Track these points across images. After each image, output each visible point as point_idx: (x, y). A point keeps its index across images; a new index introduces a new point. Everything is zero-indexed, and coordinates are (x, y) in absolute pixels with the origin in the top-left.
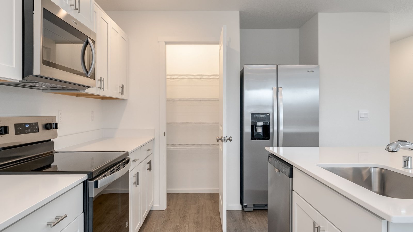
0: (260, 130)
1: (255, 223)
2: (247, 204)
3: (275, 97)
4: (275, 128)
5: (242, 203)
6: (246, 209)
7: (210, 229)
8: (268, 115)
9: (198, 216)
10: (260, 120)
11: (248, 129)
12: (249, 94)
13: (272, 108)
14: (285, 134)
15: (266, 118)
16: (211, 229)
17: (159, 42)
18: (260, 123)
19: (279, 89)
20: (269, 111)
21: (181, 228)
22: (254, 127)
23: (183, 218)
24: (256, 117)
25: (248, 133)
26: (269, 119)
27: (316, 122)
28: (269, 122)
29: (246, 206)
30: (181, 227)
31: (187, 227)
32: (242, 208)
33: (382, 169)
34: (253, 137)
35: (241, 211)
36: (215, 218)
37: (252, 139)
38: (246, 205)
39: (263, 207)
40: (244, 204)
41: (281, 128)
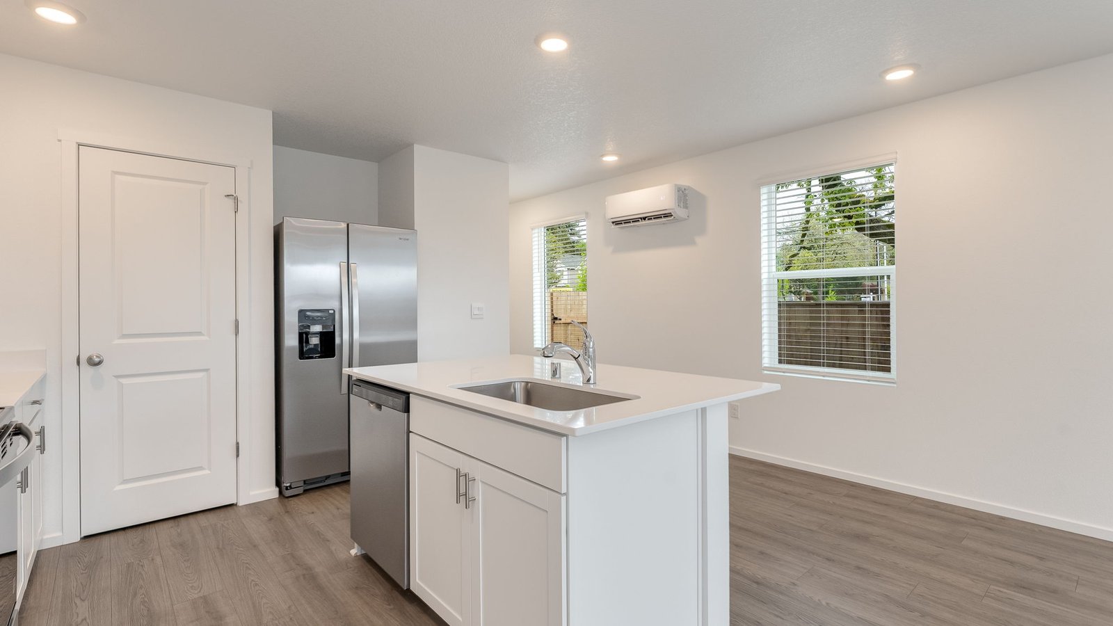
0: (315, 341)
1: (313, 513)
2: (291, 483)
3: (345, 279)
4: (346, 336)
5: (278, 483)
6: (288, 493)
7: (218, 548)
8: (332, 312)
9: (179, 531)
10: (315, 321)
11: (291, 340)
12: (294, 273)
13: (338, 299)
14: (363, 347)
15: (328, 317)
16: (221, 547)
17: (60, 141)
18: (317, 328)
19: (352, 266)
20: (333, 305)
21: (142, 566)
22: (303, 337)
23: (141, 545)
24: (309, 317)
25: (292, 348)
26: (334, 320)
27: (412, 323)
28: (334, 326)
29: (290, 486)
30: (141, 564)
31: (158, 560)
32: (281, 493)
33: (527, 383)
34: (303, 355)
35: (277, 500)
36: (223, 525)
37: (300, 359)
38: (288, 485)
39: (321, 482)
40: (285, 485)
41: (356, 335)
